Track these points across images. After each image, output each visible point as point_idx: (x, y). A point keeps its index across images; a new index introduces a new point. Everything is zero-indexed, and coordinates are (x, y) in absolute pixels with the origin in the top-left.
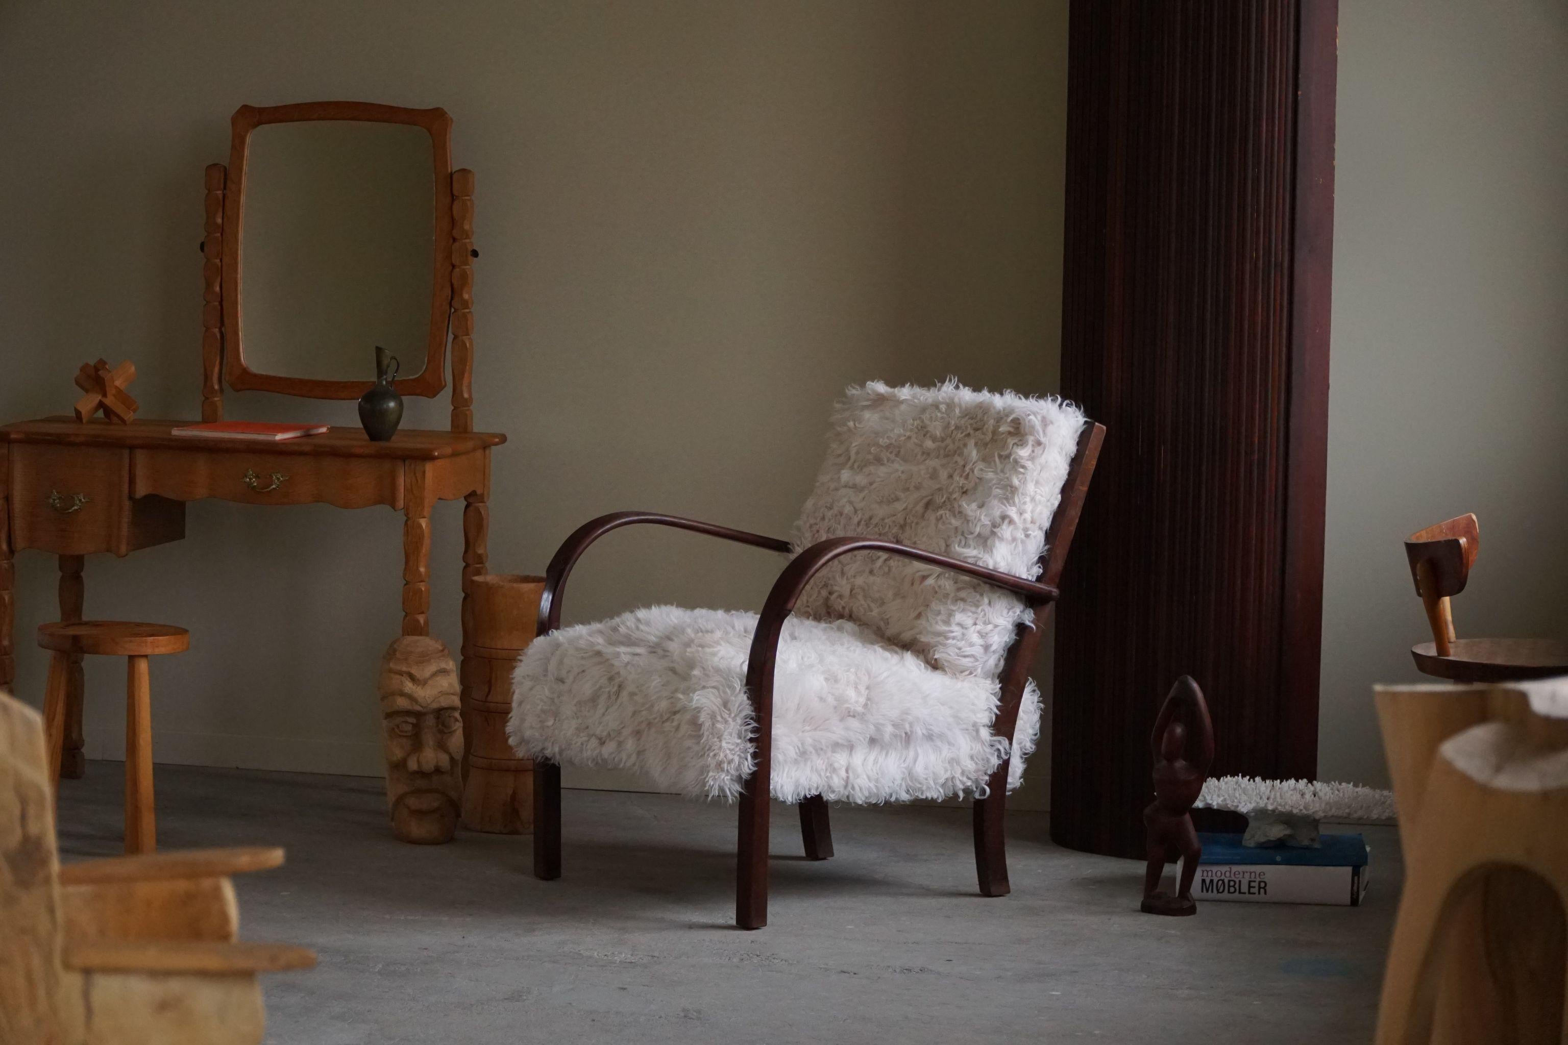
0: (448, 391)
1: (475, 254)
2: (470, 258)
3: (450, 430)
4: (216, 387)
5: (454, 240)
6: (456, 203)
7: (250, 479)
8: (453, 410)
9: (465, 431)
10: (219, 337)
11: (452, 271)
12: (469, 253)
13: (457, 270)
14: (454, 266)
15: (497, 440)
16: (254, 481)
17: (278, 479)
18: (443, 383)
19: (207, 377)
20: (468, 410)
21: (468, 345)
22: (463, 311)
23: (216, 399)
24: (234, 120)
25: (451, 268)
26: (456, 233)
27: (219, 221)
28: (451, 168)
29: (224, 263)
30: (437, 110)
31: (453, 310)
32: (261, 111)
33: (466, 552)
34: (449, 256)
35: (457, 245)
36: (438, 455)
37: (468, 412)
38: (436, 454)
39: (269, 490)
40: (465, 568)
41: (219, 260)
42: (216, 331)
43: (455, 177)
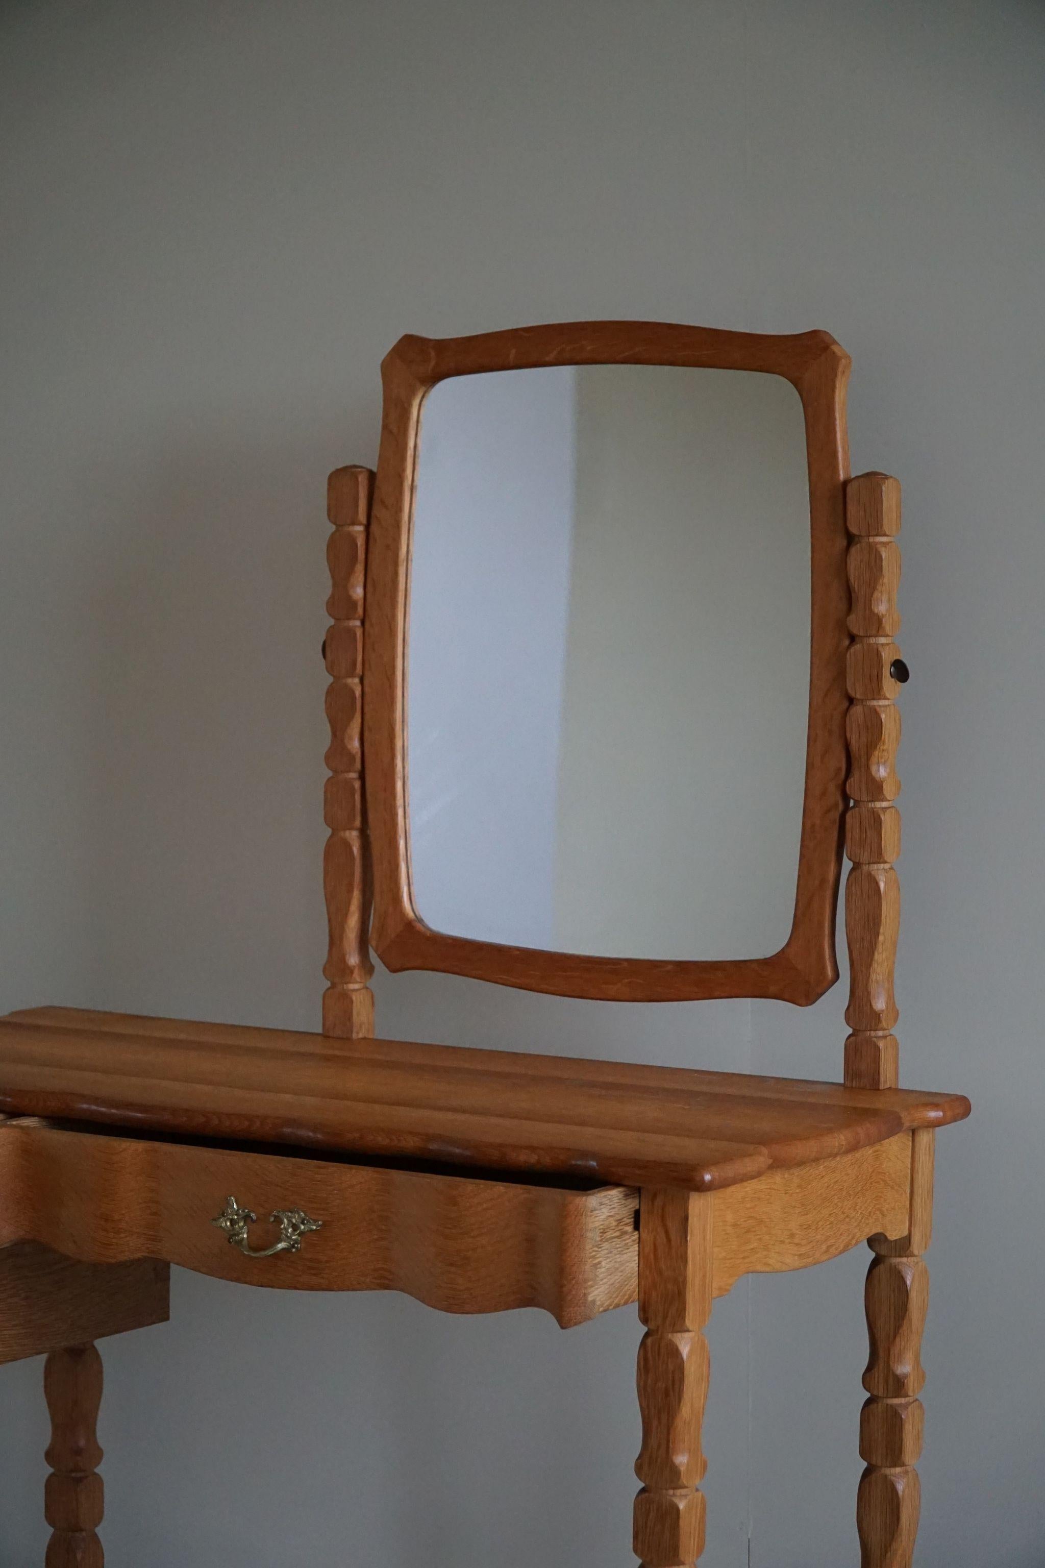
0: (842, 988)
1: (901, 672)
2: (889, 684)
3: (841, 1080)
4: (353, 960)
5: (853, 639)
6: (853, 550)
7: (233, 1222)
8: (850, 1036)
9: (874, 1086)
10: (356, 850)
11: (848, 709)
12: (887, 670)
13: (857, 711)
14: (851, 701)
15: (933, 1114)
16: (241, 1228)
17: (295, 1227)
18: (830, 973)
19: (335, 939)
20: (885, 1037)
21: (882, 885)
22: (871, 805)
23: (352, 986)
24: (387, 368)
25: (845, 704)
26: (855, 624)
27: (358, 592)
28: (846, 468)
29: (367, 689)
30: (814, 333)
31: (852, 804)
32: (441, 346)
33: (869, 1369)
34: (841, 675)
35: (858, 647)
36: (711, 1182)
37: (881, 1044)
38: (708, 1177)
39: (270, 1252)
40: (868, 1403)
41: (357, 680)
42: (353, 836)
43: (849, 489)
